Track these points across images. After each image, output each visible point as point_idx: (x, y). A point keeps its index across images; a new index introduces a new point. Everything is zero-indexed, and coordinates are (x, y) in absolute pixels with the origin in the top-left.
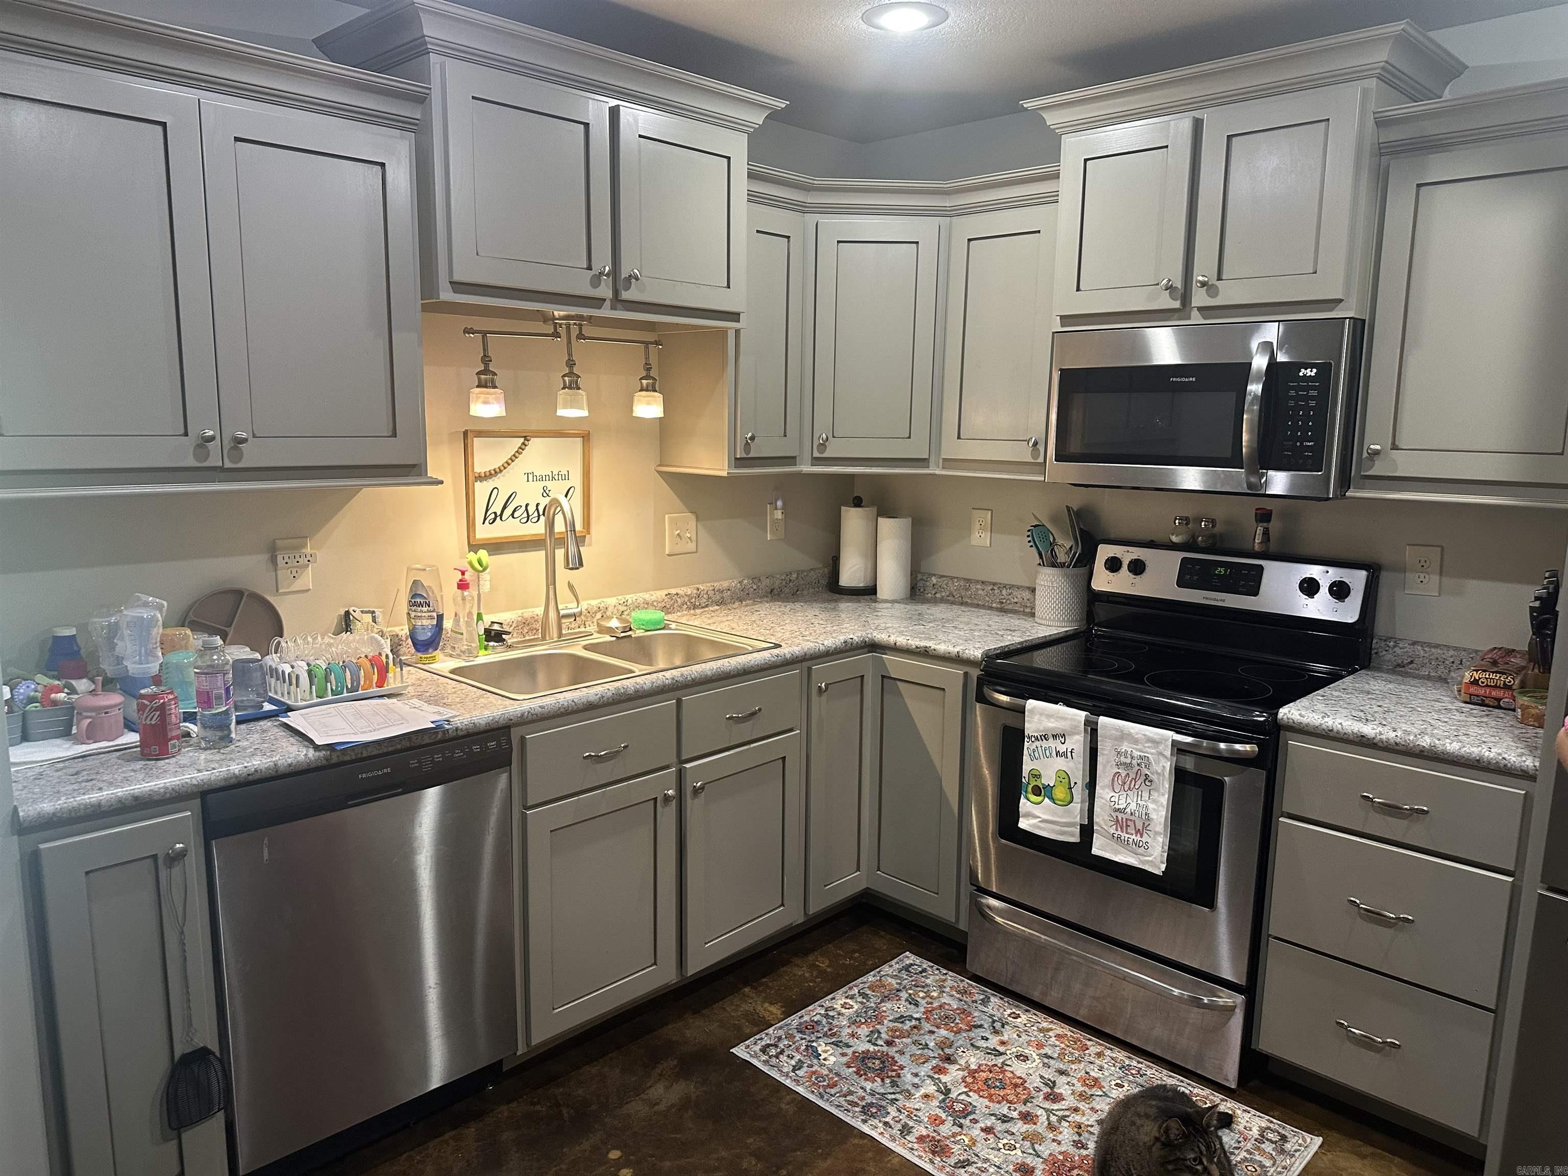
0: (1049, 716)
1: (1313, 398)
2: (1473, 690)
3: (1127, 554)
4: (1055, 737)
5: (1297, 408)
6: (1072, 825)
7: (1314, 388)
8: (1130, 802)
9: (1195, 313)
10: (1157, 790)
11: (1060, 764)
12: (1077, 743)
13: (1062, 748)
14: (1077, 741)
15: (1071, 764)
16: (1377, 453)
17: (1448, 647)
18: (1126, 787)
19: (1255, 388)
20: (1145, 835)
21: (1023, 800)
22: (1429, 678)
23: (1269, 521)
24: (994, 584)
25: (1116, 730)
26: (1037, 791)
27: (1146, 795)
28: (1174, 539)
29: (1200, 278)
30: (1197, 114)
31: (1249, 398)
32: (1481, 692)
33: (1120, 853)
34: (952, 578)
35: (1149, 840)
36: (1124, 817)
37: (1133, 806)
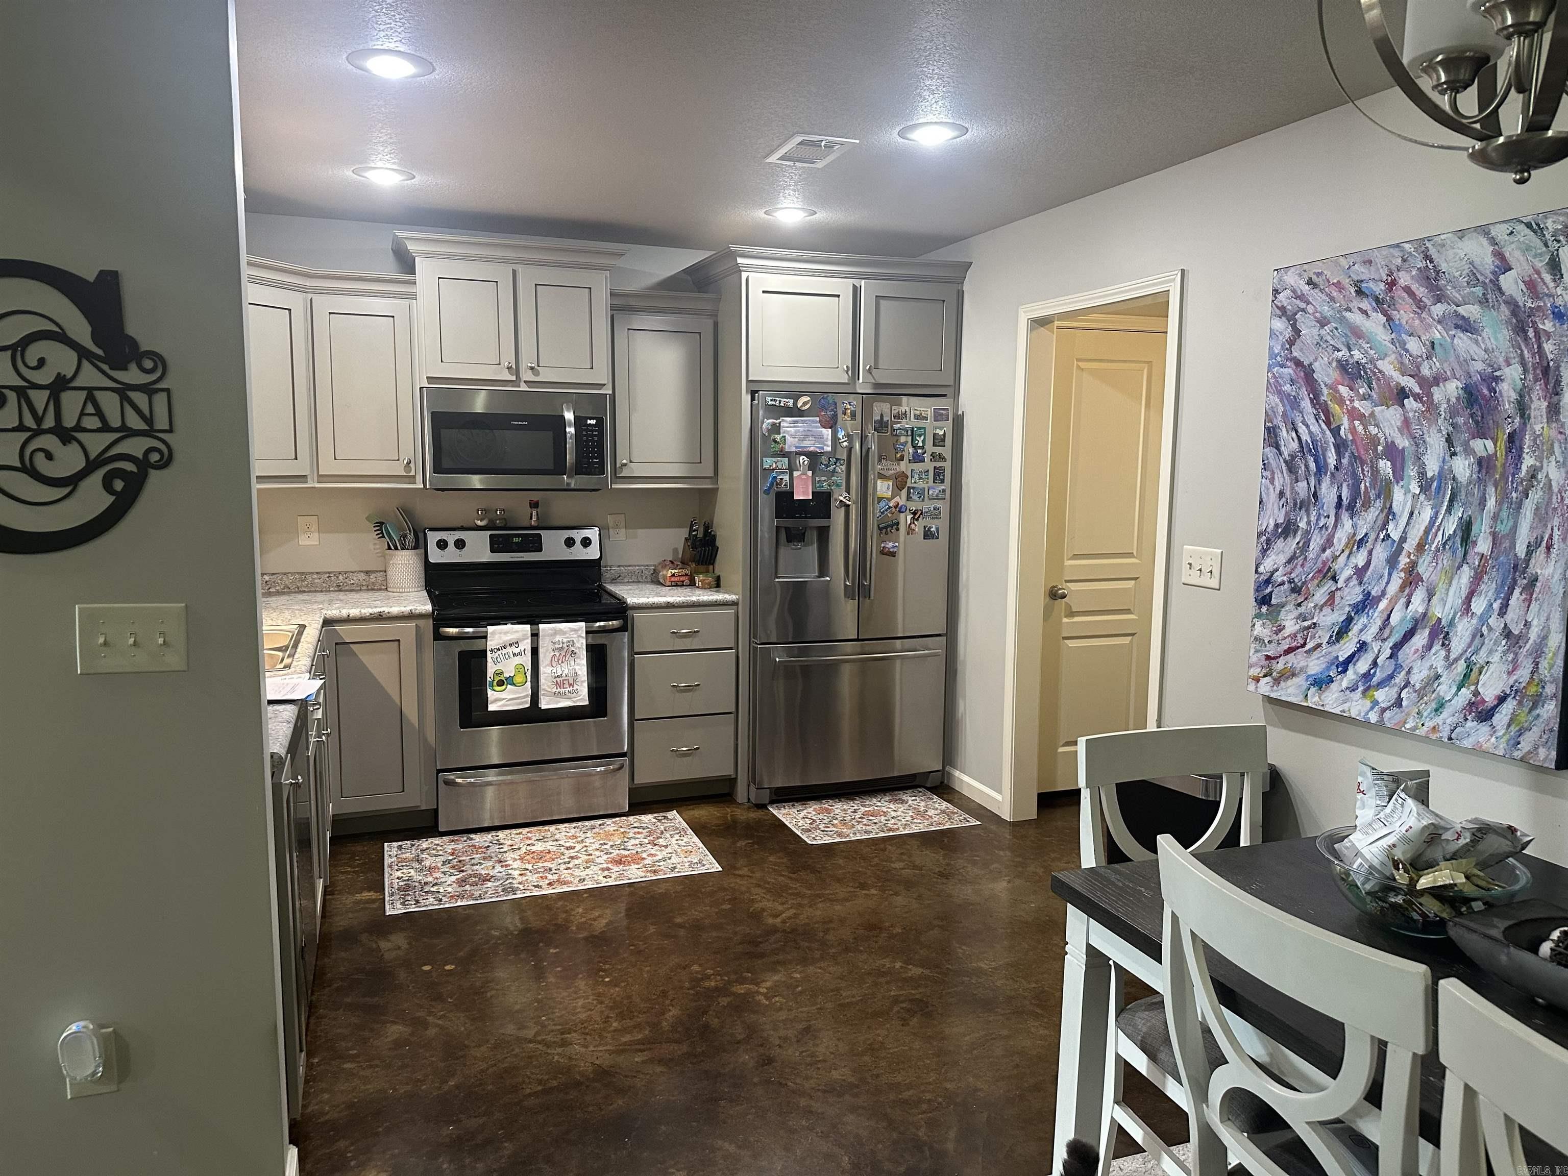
0: (506, 633)
1: (596, 436)
2: (673, 579)
3: (451, 537)
4: (511, 645)
5: (586, 441)
6: (526, 696)
7: (595, 430)
8: (564, 669)
9: (522, 384)
10: (579, 658)
11: (517, 660)
12: (527, 645)
13: (517, 651)
14: (527, 643)
15: (525, 658)
16: (625, 465)
17: (635, 566)
18: (560, 662)
19: (571, 430)
20: (575, 685)
21: (490, 692)
22: (628, 582)
23: (537, 507)
24: (329, 573)
25: (551, 629)
26: (501, 683)
27: (572, 663)
28: (479, 523)
29: (529, 365)
30: (515, 267)
31: (568, 435)
32: (676, 579)
33: (559, 702)
34: (285, 574)
35: (578, 687)
36: (561, 679)
37: (566, 671)
